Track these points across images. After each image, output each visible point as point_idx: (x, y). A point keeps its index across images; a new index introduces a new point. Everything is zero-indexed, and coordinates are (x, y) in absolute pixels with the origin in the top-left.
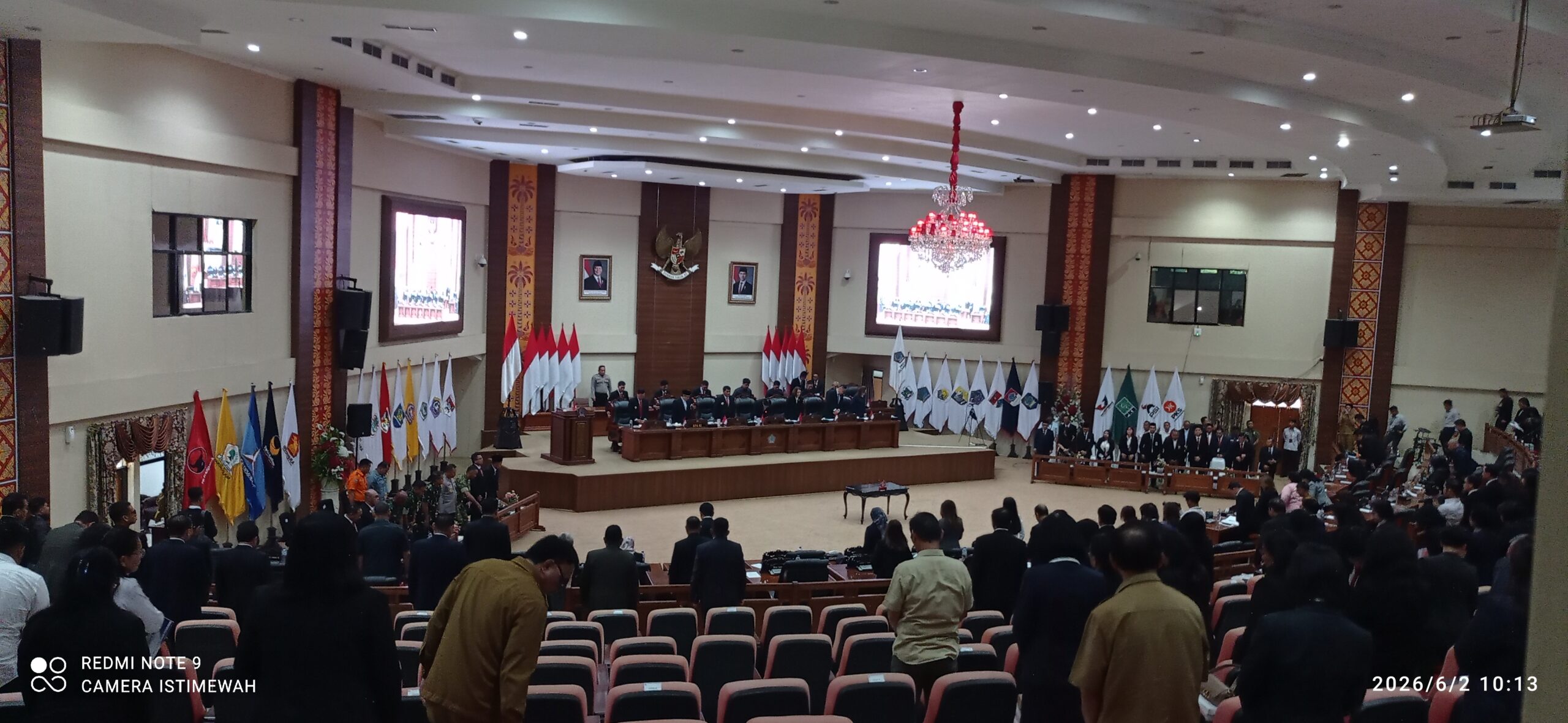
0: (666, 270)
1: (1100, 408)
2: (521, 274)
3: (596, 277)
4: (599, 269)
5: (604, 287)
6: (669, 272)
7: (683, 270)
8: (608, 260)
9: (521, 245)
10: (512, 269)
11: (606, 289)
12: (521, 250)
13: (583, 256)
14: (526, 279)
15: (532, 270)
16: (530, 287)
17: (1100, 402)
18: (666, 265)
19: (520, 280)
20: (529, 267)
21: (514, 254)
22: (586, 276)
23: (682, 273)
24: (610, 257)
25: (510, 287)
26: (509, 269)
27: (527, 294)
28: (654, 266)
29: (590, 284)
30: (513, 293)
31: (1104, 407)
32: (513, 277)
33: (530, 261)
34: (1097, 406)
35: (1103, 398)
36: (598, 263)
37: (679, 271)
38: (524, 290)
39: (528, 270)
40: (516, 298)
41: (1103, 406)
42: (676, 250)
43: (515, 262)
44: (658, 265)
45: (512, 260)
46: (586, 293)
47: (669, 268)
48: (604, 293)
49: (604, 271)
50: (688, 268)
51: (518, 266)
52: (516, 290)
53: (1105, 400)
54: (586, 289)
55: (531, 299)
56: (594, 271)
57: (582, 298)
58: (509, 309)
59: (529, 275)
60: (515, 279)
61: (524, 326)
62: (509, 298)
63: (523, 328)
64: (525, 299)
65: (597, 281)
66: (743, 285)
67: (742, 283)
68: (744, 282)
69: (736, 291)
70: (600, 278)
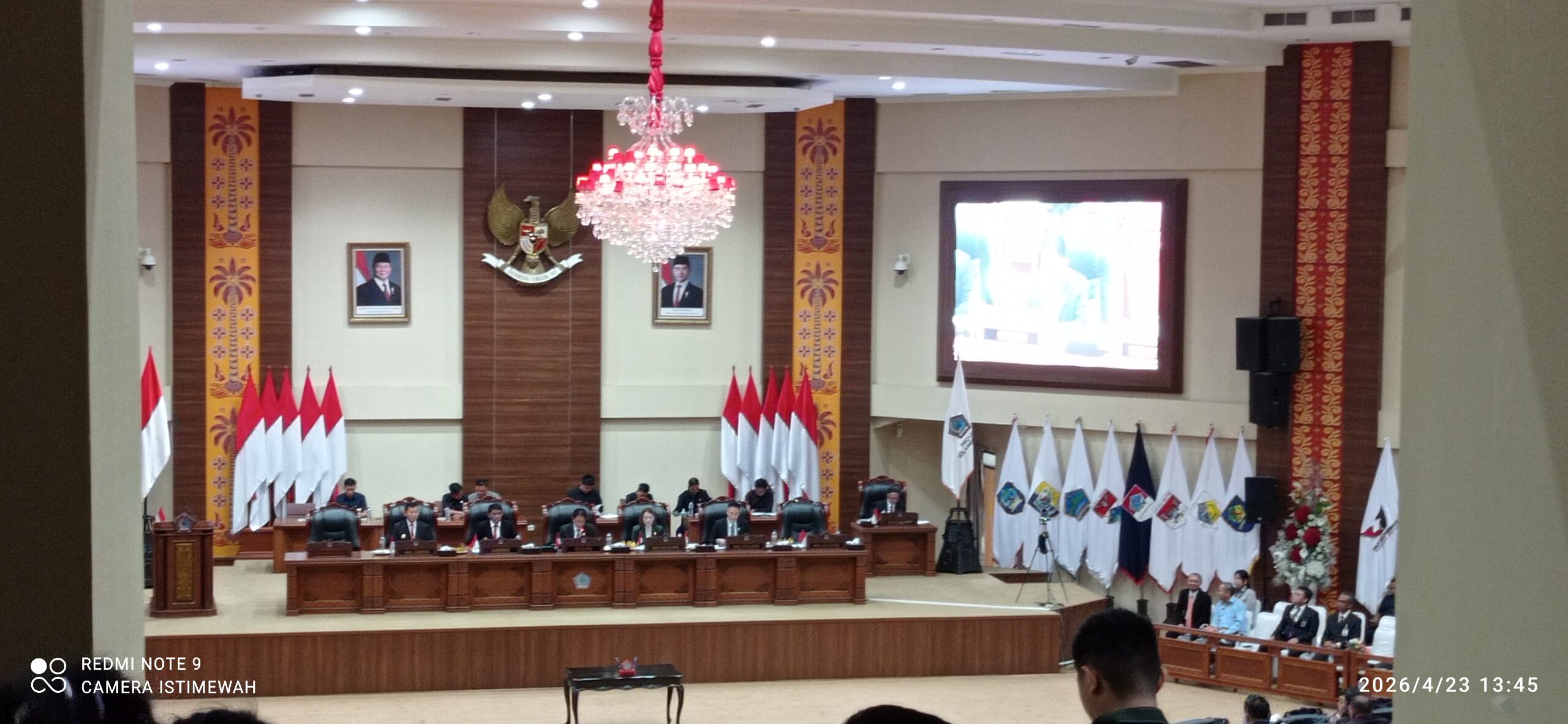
0: (514, 264)
1: (1370, 533)
2: (233, 281)
3: (379, 283)
4: (385, 268)
5: (395, 300)
6: (520, 269)
7: (549, 265)
8: (402, 250)
9: (233, 229)
10: (218, 272)
11: (398, 303)
12: (232, 238)
13: (351, 246)
14: (241, 287)
15: (254, 272)
16: (252, 303)
17: (1370, 521)
18: (514, 257)
19: (233, 292)
20: (247, 268)
21: (220, 245)
22: (360, 280)
23: (547, 270)
24: (404, 245)
25: (213, 303)
26: (210, 272)
27: (247, 315)
28: (491, 259)
29: (368, 295)
30: (220, 314)
31: (1379, 533)
32: (219, 286)
33: (250, 258)
34: (1364, 530)
35: (1377, 513)
36: (382, 257)
37: (540, 266)
38: (241, 308)
39: (247, 272)
40: (225, 324)
41: (1375, 530)
42: (527, 228)
43: (221, 260)
44: (499, 257)
45: (214, 258)
46: (362, 311)
47: (520, 261)
48: (396, 311)
49: (396, 271)
50: (559, 261)
51: (226, 265)
52: (226, 309)
53: (1381, 516)
54: (360, 303)
55: (254, 324)
56: (375, 271)
57: (353, 323)
58: (212, 343)
59: (250, 283)
60: (222, 290)
61: (242, 372)
62: (212, 324)
63: (241, 375)
64: (242, 324)
65: (382, 289)
66: (682, 290)
67: (680, 287)
68: (684, 285)
69: (667, 302)
70: (387, 283)
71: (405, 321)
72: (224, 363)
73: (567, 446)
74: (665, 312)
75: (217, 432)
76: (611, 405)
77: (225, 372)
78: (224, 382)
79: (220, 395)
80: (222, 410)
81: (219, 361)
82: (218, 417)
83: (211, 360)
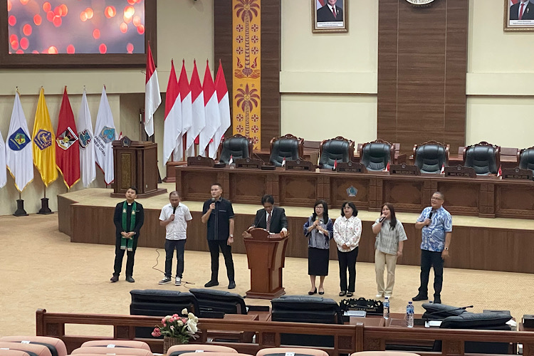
2: (247, 7)
3: (330, 7)
5: (340, 18)
10: (239, 3)
11: (342, 20)
14: (251, 11)
15: (258, 2)
16: (257, 21)
19: (247, 13)
22: (319, 6)
25: (237, 21)
26: (235, 2)
27: (254, 29)
29: (323, 15)
30: (240, 28)
32: (240, 10)
38: (251, 24)
39: (255, 2)
40: (243, 34)
46: (320, 25)
48: (341, 24)
52: (243, 25)
54: (319, 20)
55: (258, 34)
57: (316, 31)
58: (235, 45)
59: (256, 8)
60: (241, 13)
61: (252, 63)
62: (236, 34)
63: (251, 65)
64: (252, 34)
65: (332, 10)
66: (525, 7)
67: (523, 5)
68: (526, 4)
69: (514, 16)
70: (335, 7)
71: (346, 30)
72: (242, 57)
73: (443, 113)
74: (512, 23)
75: (238, 98)
76: (473, 85)
77: (243, 63)
78: (242, 69)
79: (240, 77)
80: (241, 85)
81: (239, 56)
82: (239, 89)
83: (235, 55)
